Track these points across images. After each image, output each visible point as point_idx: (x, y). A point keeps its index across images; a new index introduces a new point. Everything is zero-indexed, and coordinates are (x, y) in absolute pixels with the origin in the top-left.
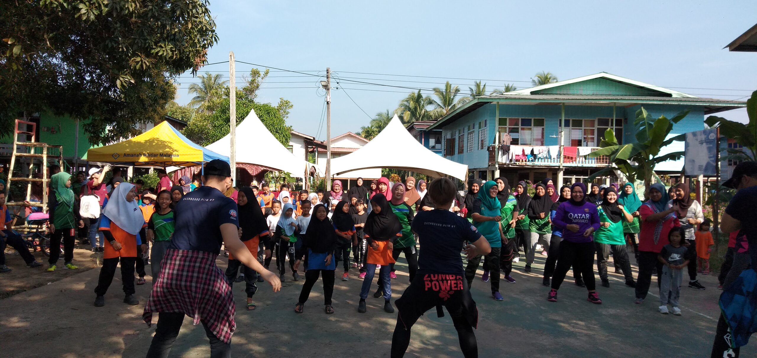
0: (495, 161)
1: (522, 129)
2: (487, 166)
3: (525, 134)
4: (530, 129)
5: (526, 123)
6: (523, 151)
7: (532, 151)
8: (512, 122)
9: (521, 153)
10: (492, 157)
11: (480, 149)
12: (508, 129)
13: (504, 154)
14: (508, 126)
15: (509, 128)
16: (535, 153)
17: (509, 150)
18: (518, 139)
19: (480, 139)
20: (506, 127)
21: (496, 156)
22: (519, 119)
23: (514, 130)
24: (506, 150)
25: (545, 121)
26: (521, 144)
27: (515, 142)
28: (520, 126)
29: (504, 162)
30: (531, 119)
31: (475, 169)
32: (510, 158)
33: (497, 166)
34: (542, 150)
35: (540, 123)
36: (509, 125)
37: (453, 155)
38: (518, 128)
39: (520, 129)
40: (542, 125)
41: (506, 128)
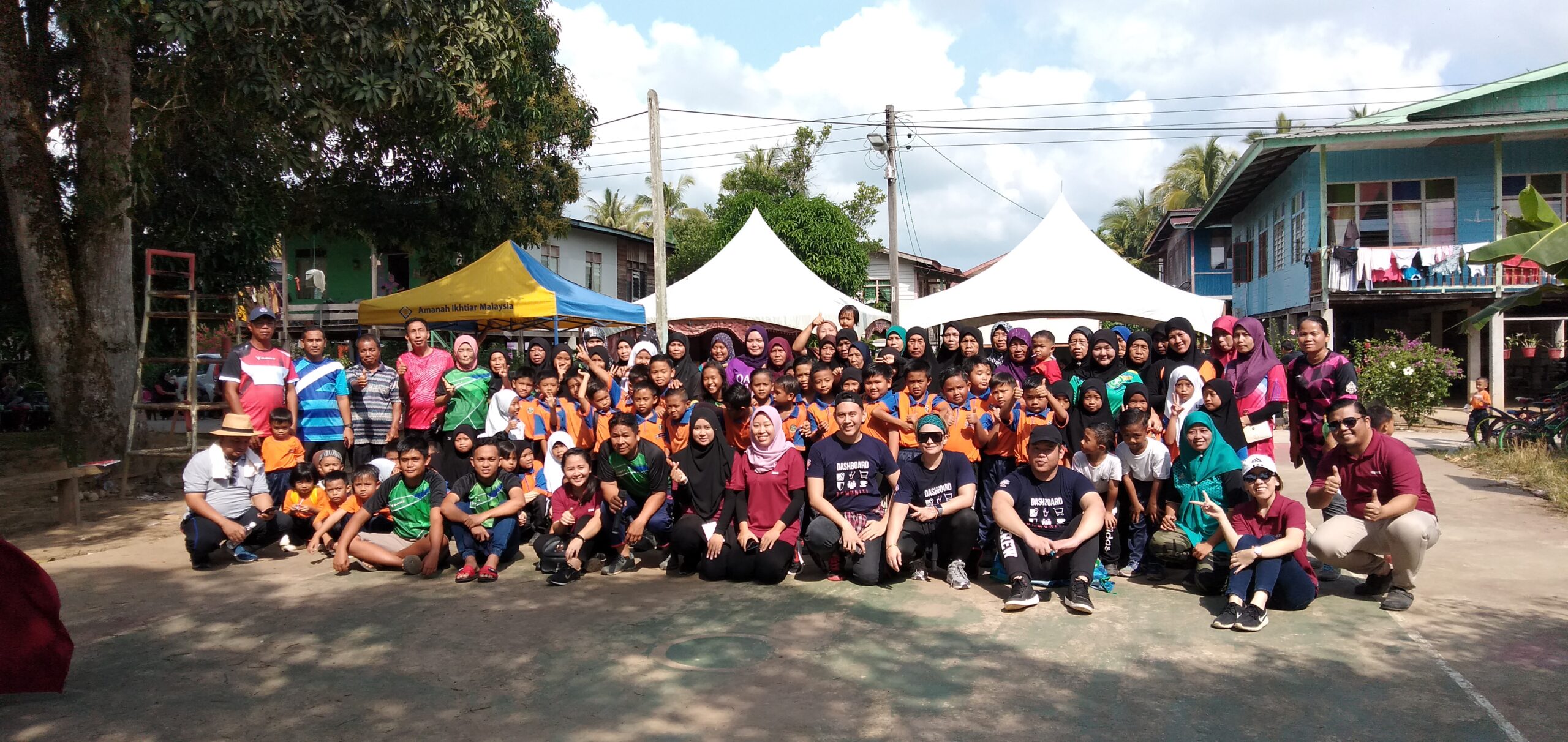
0: (1320, 287)
1: (1397, 207)
2: (1306, 301)
3: (1405, 219)
4: (1418, 206)
5: (1407, 192)
6: (1393, 260)
7: (1417, 259)
8: (1368, 191)
9: (1386, 266)
10: (1316, 281)
11: (1294, 263)
12: (1357, 209)
13: (1343, 270)
14: (1358, 203)
15: (1361, 207)
16: (1424, 264)
17: (1355, 259)
18: (1387, 232)
19: (1295, 239)
20: (1352, 204)
21: (1323, 276)
22: (1386, 184)
23: (1371, 213)
24: (1348, 261)
25: (1456, 182)
26: (1396, 244)
27: (1377, 239)
28: (1390, 201)
29: (1344, 288)
30: (1419, 183)
31: (1287, 310)
32: (1359, 278)
33: (1326, 300)
34: (1444, 254)
35: (1442, 190)
36: (1361, 201)
37: (1250, 281)
38: (1386, 206)
39: (1390, 208)
40: (1450, 194)
41: (1354, 206)
